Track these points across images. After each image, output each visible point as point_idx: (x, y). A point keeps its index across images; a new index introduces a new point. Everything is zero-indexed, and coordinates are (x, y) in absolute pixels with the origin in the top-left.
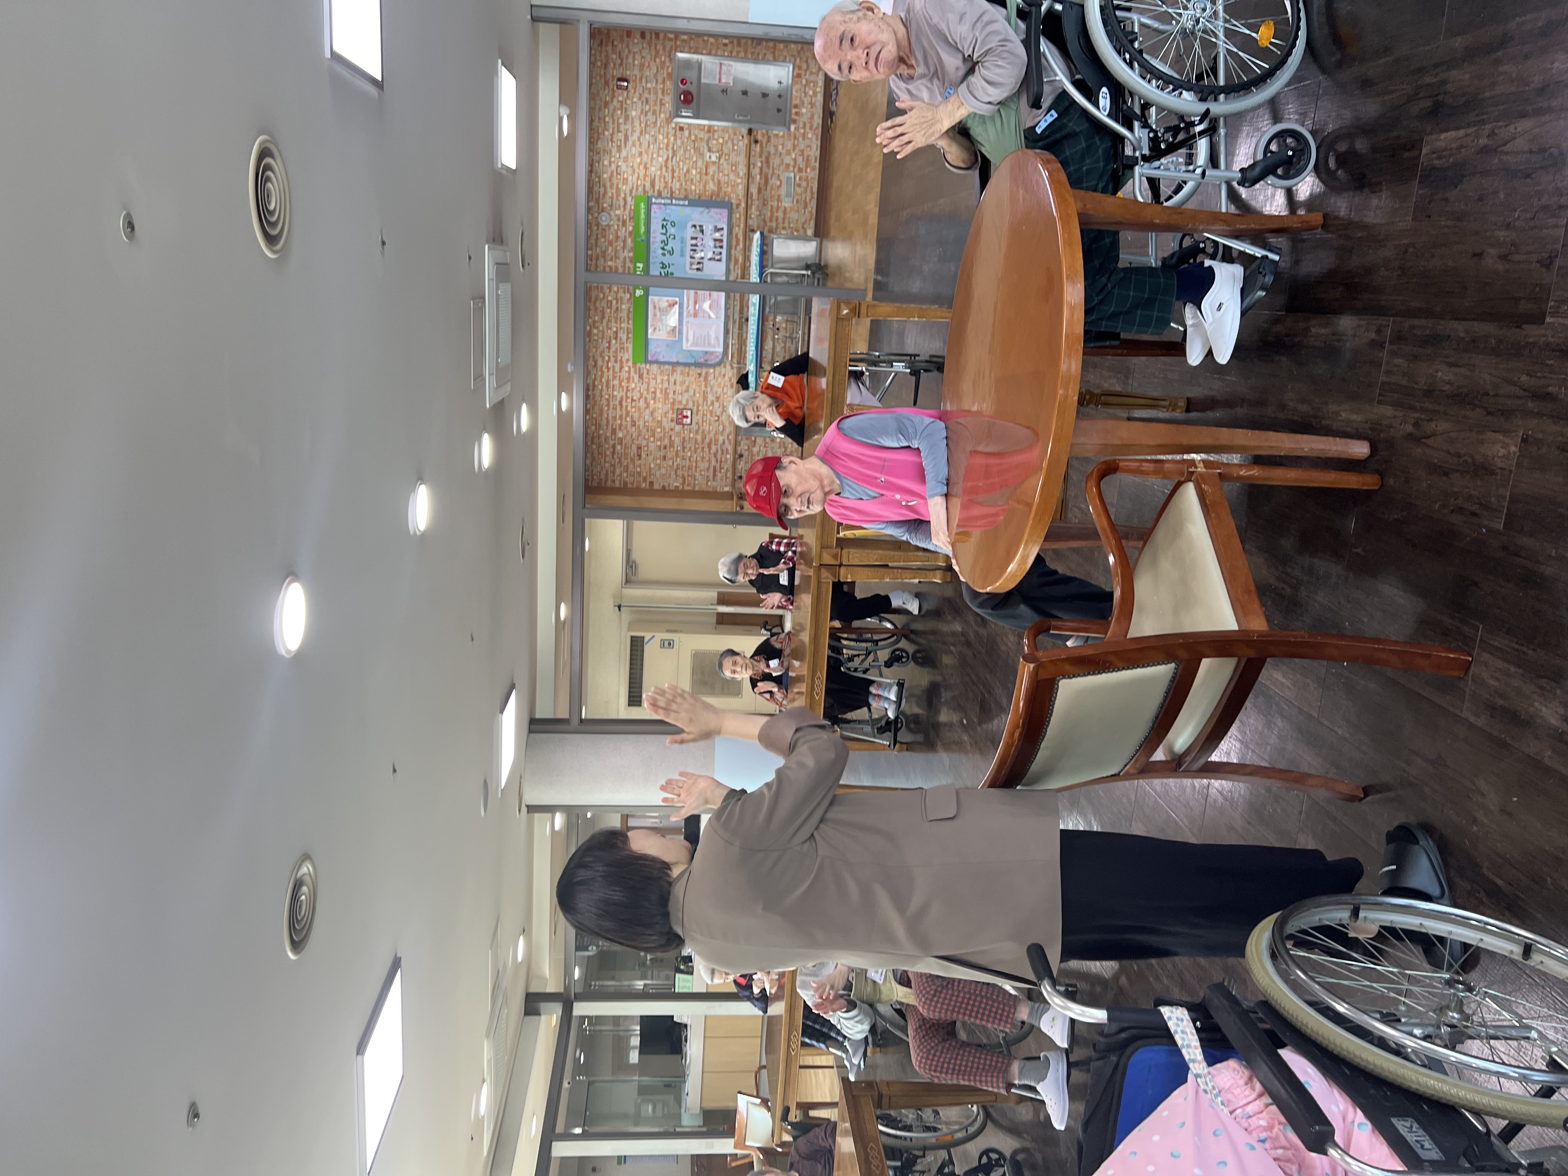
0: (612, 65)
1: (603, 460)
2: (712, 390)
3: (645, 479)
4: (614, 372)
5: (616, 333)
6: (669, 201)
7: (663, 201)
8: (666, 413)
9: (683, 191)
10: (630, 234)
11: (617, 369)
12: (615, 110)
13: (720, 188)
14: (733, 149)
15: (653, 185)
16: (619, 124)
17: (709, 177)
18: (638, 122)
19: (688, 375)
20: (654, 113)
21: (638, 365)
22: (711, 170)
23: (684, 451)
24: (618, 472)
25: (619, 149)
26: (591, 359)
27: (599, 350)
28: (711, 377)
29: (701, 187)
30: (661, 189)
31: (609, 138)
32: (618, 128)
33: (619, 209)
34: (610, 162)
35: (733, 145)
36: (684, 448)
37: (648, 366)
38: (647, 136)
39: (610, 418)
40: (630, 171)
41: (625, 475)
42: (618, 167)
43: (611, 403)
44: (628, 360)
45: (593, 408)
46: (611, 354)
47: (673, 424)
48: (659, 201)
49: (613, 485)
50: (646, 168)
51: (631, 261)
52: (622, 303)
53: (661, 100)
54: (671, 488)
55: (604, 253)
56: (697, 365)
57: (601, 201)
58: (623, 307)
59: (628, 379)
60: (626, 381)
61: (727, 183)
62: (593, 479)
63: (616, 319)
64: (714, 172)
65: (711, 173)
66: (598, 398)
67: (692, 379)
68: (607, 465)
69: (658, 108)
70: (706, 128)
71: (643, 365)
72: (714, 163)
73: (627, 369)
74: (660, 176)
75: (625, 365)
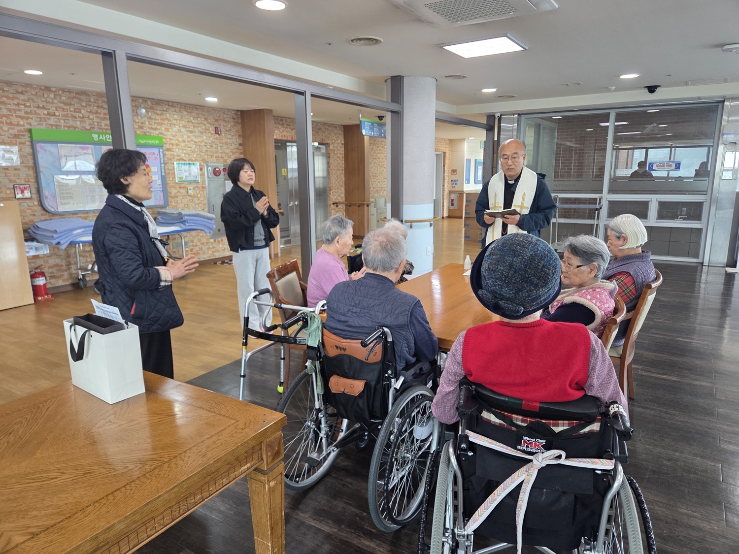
0: (225, 125)
4: (15, 110)
5: (54, 115)
6: (162, 162)
7: (162, 157)
9: (168, 171)
11: (18, 113)
12: (204, 125)
13: (174, 197)
15: (168, 150)
16: (198, 127)
17: (178, 189)
18: (201, 140)
20: (207, 151)
21: (27, 134)
22: (183, 191)
25: (185, 127)
26: (24, 89)
27: (34, 98)
30: (167, 156)
32: (196, 127)
34: (176, 120)
35: (198, 204)
37: (28, 143)
38: (194, 146)
40: (174, 134)
42: (175, 125)
44: (30, 124)
46: (32, 109)
48: (162, 154)
50: (177, 145)
52: (81, 122)
57: (152, 111)
58: (78, 123)
60: (8, 121)
61: (177, 202)
63: (67, 116)
64: (182, 193)
65: (181, 191)
70: (204, 186)
71: (28, 139)
72: (188, 192)
73: (21, 123)
74: (174, 155)
75: (25, 121)
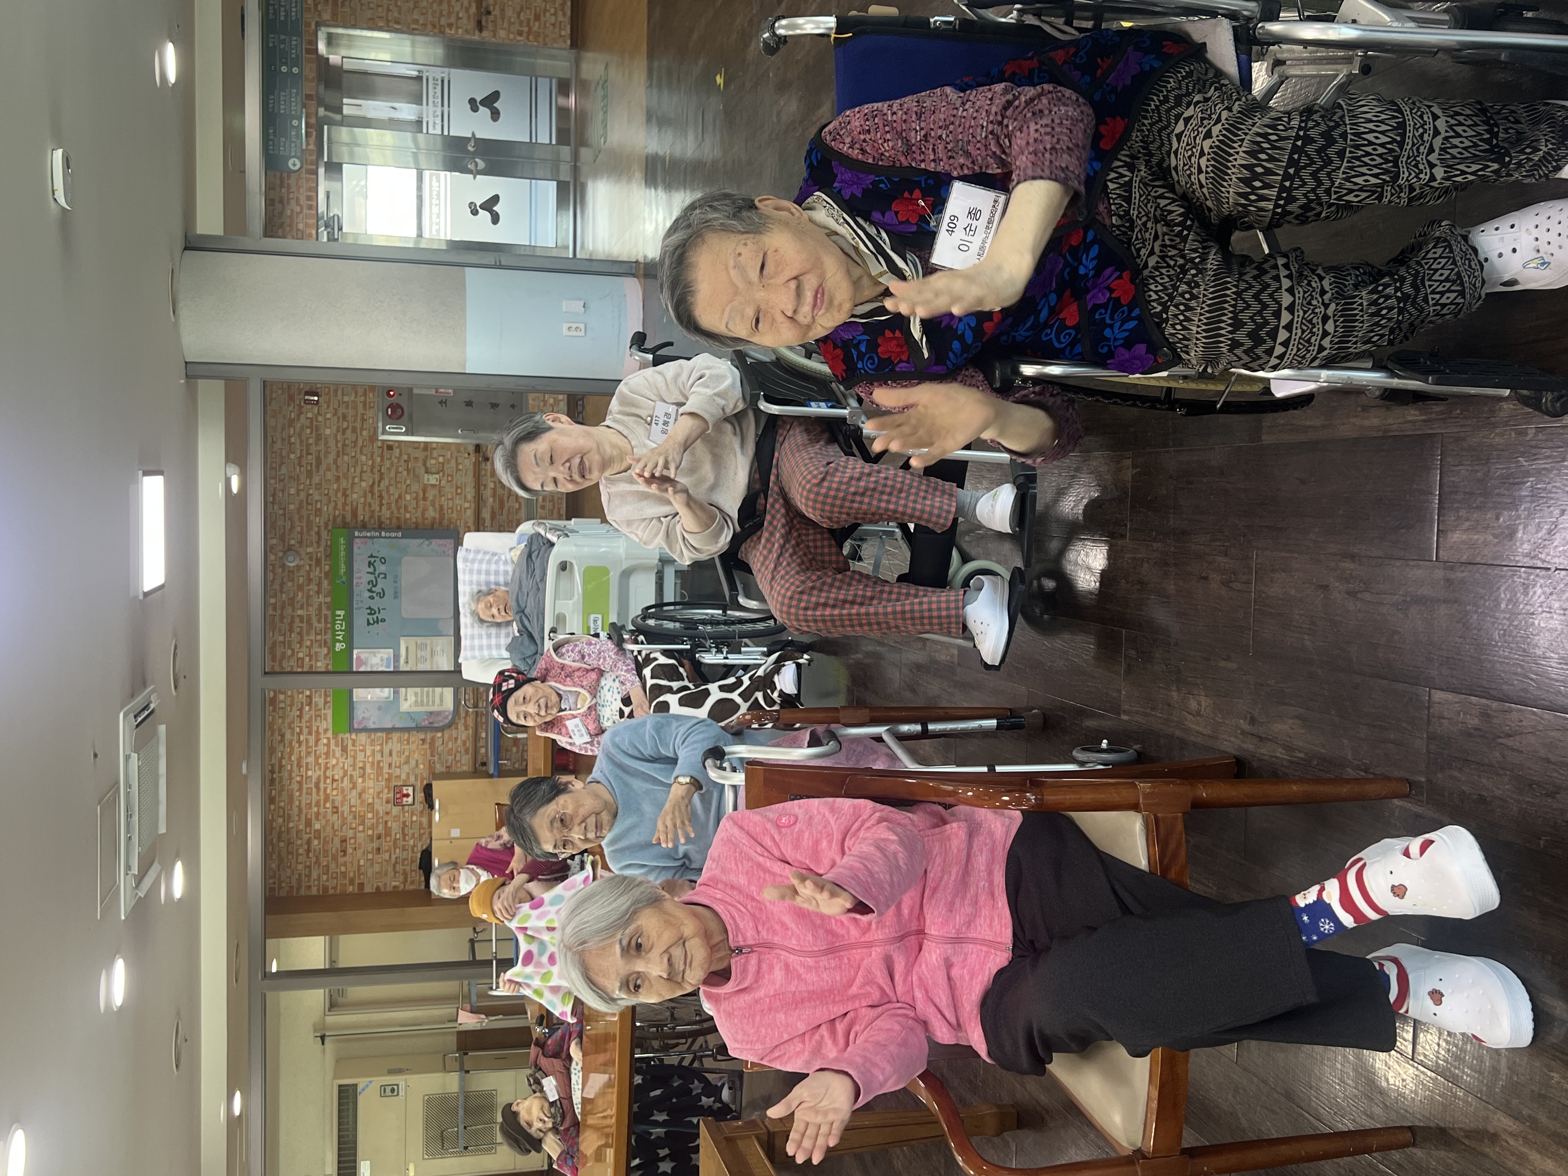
1: (294, 861)
2: (440, 758)
3: (352, 882)
4: (308, 747)
5: (310, 698)
6: (377, 534)
7: (369, 534)
8: (379, 793)
9: (394, 521)
10: (327, 574)
11: (312, 742)
12: (302, 428)
13: (442, 515)
14: (458, 470)
15: (355, 514)
17: (428, 503)
18: (334, 442)
19: (408, 743)
20: (354, 430)
21: (340, 736)
22: (431, 494)
23: (404, 840)
24: (314, 875)
25: (309, 474)
26: (277, 733)
27: (287, 721)
28: (438, 743)
29: (419, 514)
30: (367, 519)
31: (296, 461)
32: (308, 449)
33: (311, 545)
34: (298, 491)
35: (457, 464)
36: (404, 835)
37: (354, 736)
38: (346, 458)
39: (303, 805)
40: (325, 500)
41: (325, 877)
42: (308, 495)
43: (305, 786)
44: (326, 730)
45: (280, 796)
46: (304, 725)
47: (389, 805)
48: (364, 534)
49: (309, 893)
50: (345, 495)
51: (328, 608)
52: (317, 661)
53: (363, 414)
54: (389, 889)
55: (292, 600)
56: (418, 729)
57: (287, 537)
58: (319, 664)
59: (327, 754)
60: (324, 757)
61: (452, 508)
62: (280, 888)
64: (435, 496)
65: (431, 497)
66: (286, 782)
67: (413, 747)
68: (300, 867)
69: (358, 424)
70: (422, 445)
71: (347, 735)
72: (433, 486)
73: (325, 741)
74: (364, 504)
75: (322, 736)
